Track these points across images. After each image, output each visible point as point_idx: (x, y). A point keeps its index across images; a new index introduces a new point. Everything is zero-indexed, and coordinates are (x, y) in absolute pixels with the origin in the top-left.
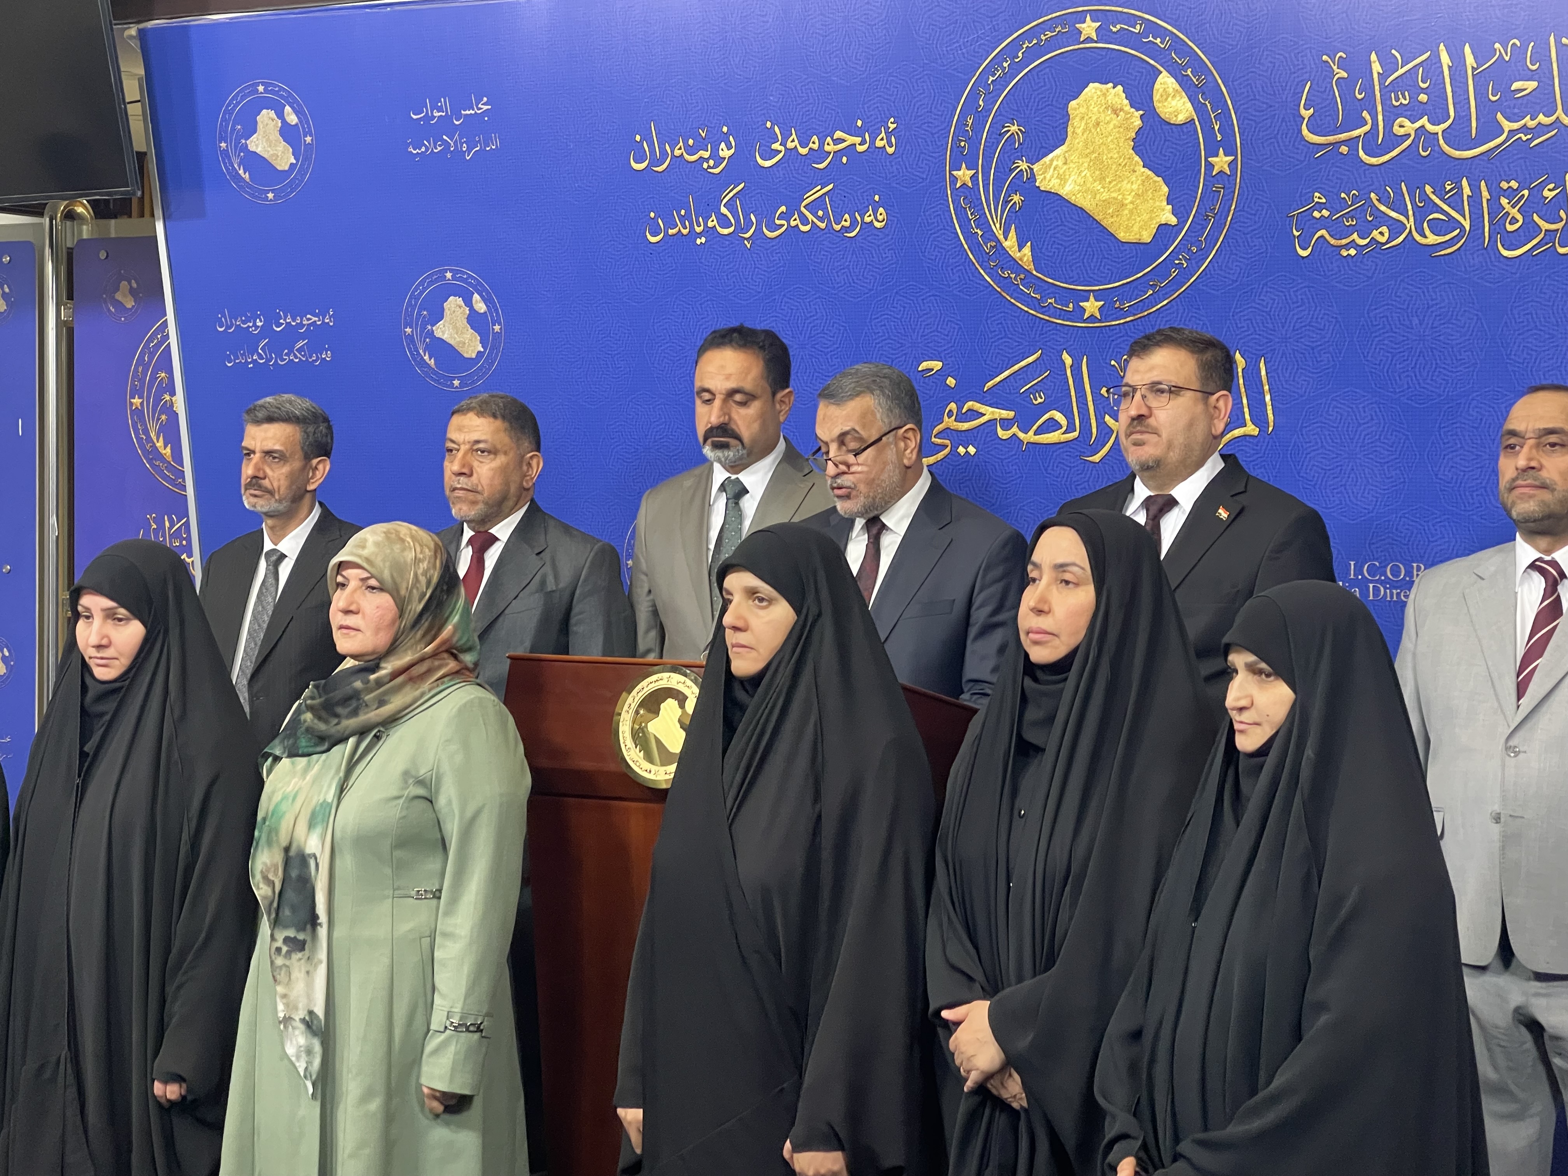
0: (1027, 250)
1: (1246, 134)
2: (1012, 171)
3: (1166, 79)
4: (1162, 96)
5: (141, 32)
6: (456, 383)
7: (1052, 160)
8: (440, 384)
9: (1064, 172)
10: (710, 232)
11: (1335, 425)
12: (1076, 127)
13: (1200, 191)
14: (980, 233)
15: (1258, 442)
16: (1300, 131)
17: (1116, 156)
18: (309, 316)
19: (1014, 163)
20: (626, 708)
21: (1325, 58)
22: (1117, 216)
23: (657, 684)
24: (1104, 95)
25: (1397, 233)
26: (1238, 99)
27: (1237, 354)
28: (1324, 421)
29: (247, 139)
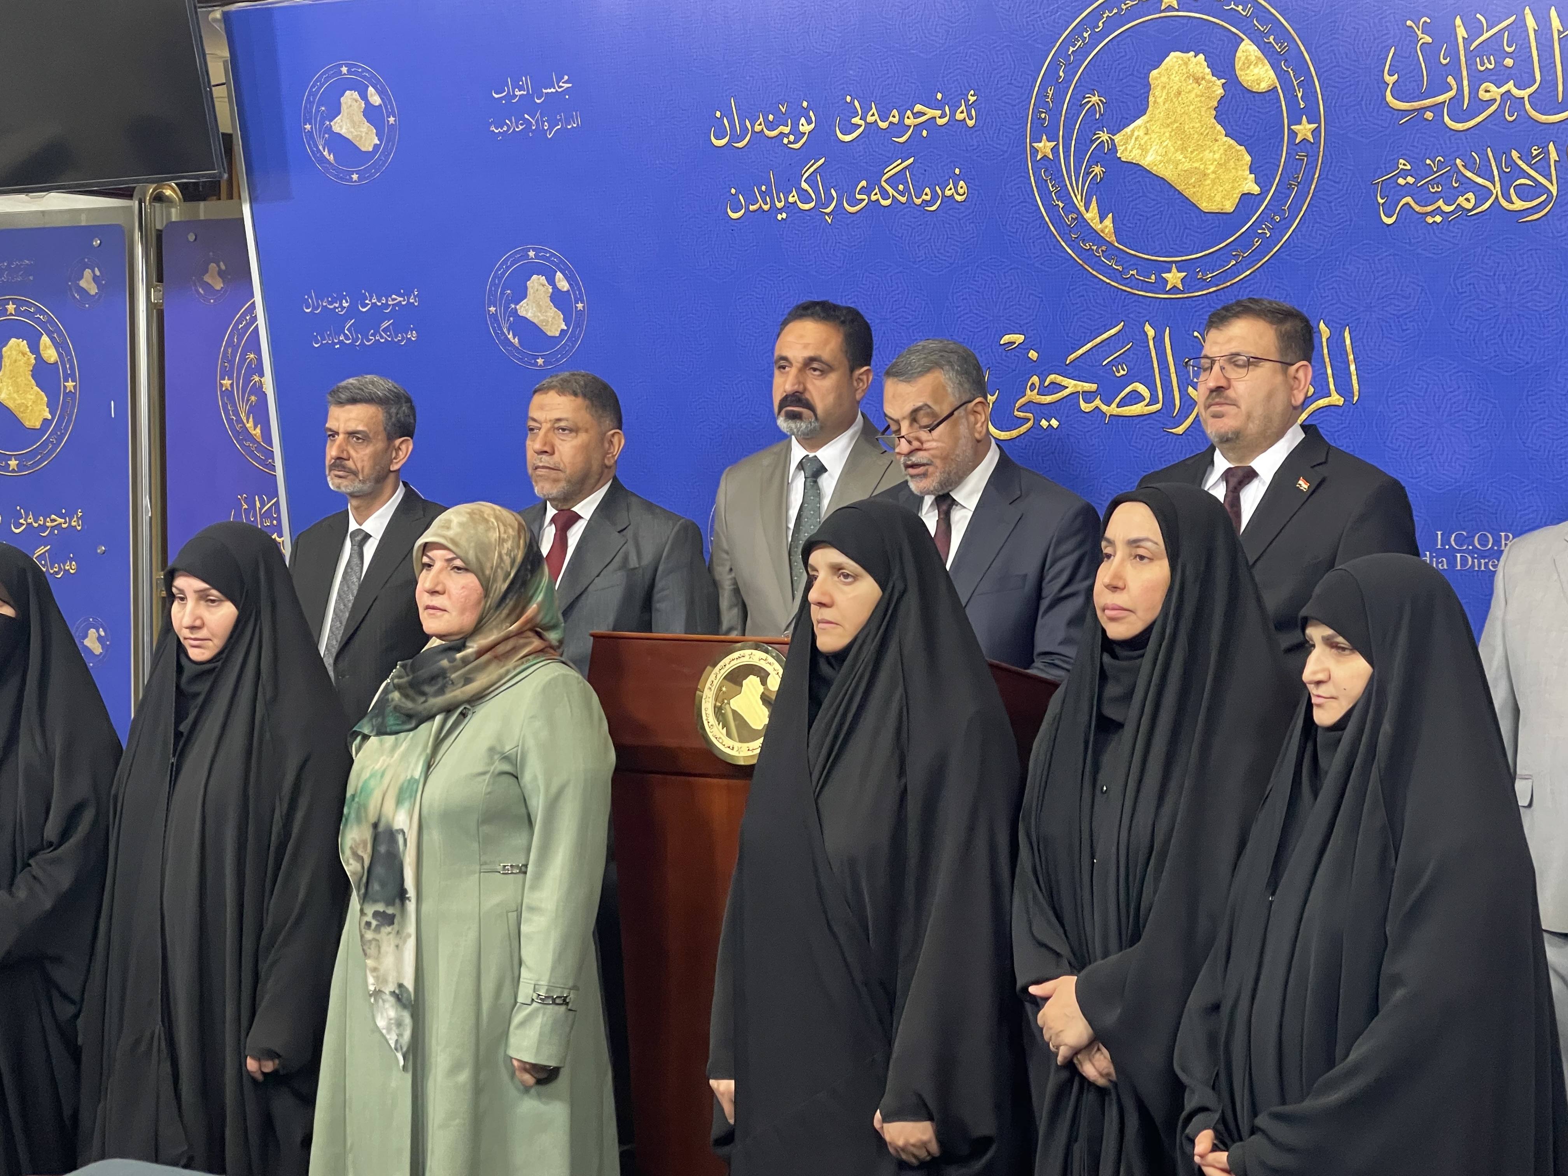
0: (1108, 222)
1: (1329, 101)
2: (1093, 142)
3: (1248, 47)
4: (1244, 64)
5: (226, 16)
6: (540, 361)
7: (1133, 131)
8: (523, 362)
9: (1146, 142)
10: (790, 207)
11: (1422, 394)
12: (1157, 96)
13: (1283, 160)
14: (1061, 205)
15: (1343, 412)
16: (1384, 97)
17: (1198, 125)
18: (394, 296)
19: (1095, 134)
20: (708, 685)
21: (1409, 23)
22: (1199, 186)
23: (739, 661)
24: (1186, 64)
25: (1482, 199)
26: (1321, 65)
27: (1322, 325)
28: (1410, 390)
29: (331, 121)
